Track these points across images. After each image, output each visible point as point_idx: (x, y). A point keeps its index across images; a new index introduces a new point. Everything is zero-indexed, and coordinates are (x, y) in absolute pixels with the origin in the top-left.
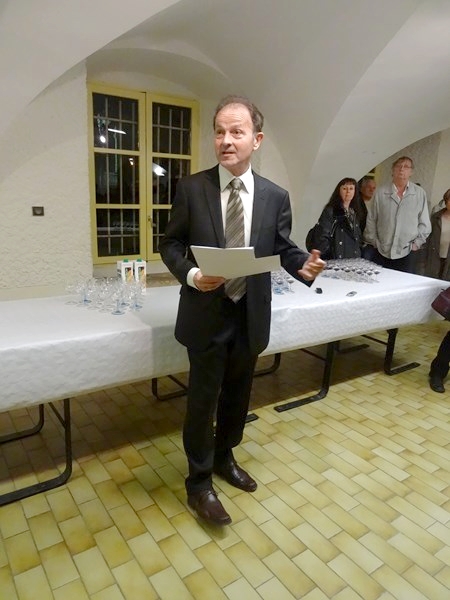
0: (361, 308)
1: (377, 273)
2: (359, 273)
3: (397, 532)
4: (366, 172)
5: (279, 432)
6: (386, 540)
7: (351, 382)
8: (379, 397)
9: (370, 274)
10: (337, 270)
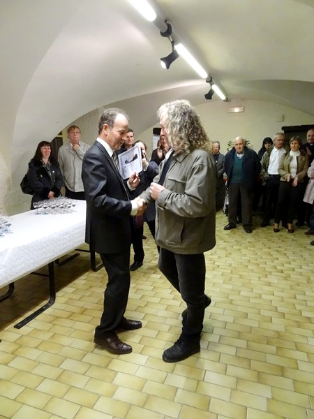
0: (66, 234)
1: (74, 206)
2: (62, 208)
3: (118, 386)
4: (56, 135)
5: (21, 346)
6: (111, 397)
7: (71, 285)
8: (91, 289)
9: (69, 207)
10: (45, 208)
